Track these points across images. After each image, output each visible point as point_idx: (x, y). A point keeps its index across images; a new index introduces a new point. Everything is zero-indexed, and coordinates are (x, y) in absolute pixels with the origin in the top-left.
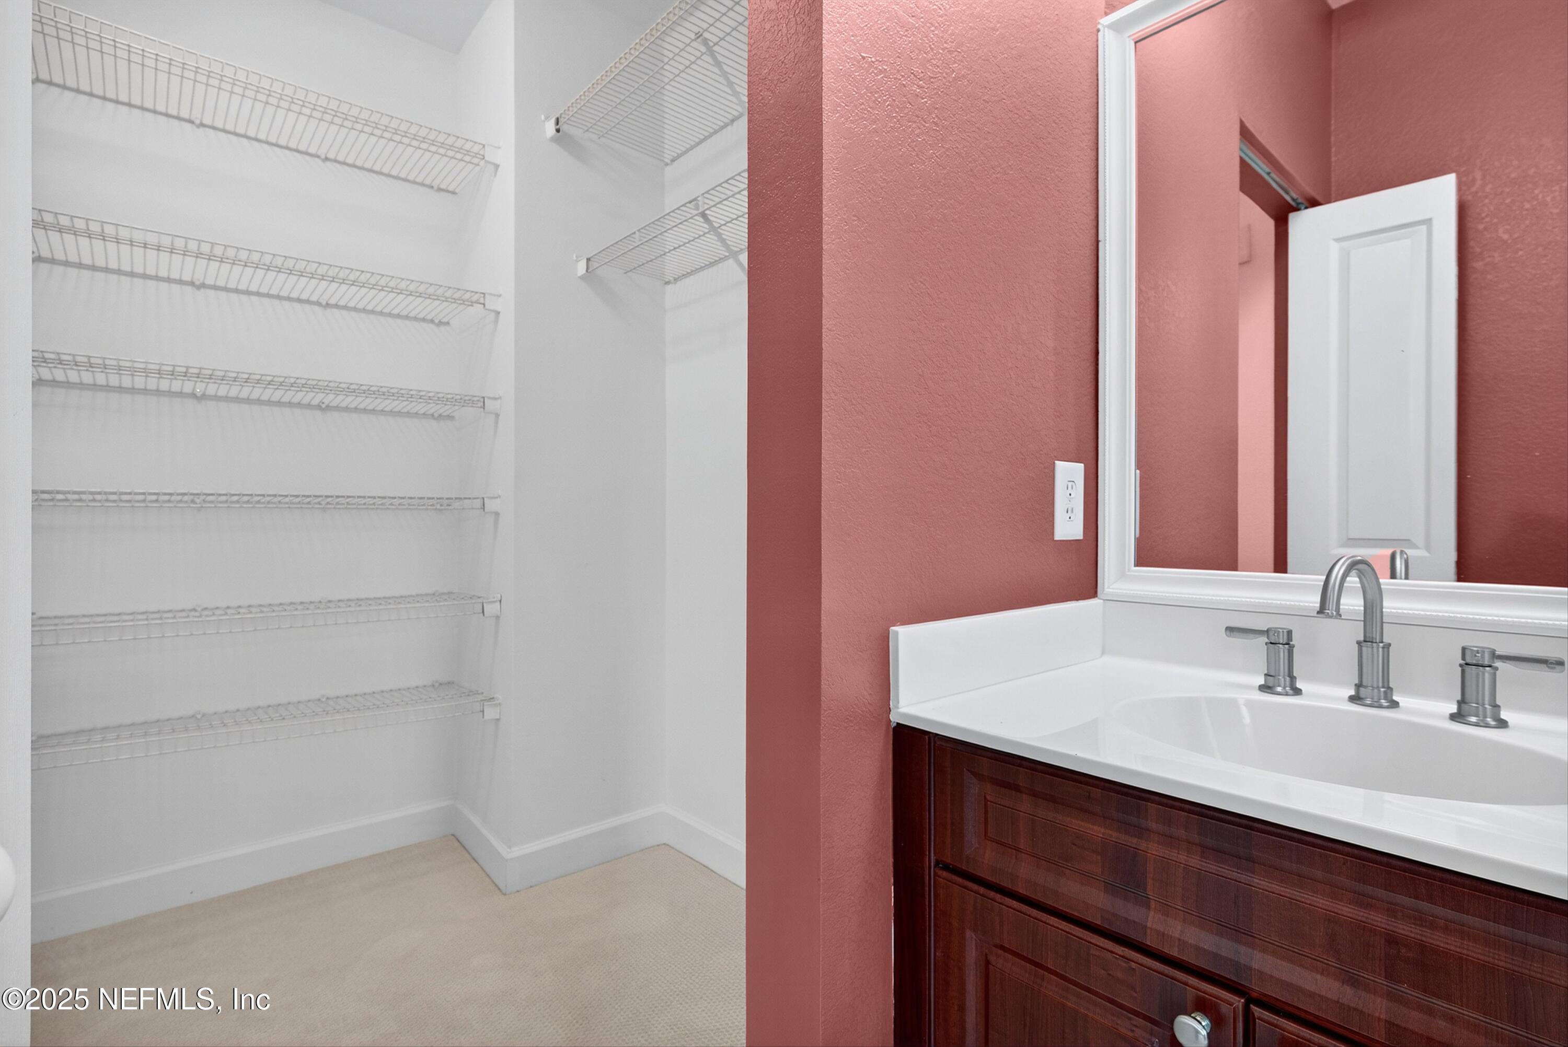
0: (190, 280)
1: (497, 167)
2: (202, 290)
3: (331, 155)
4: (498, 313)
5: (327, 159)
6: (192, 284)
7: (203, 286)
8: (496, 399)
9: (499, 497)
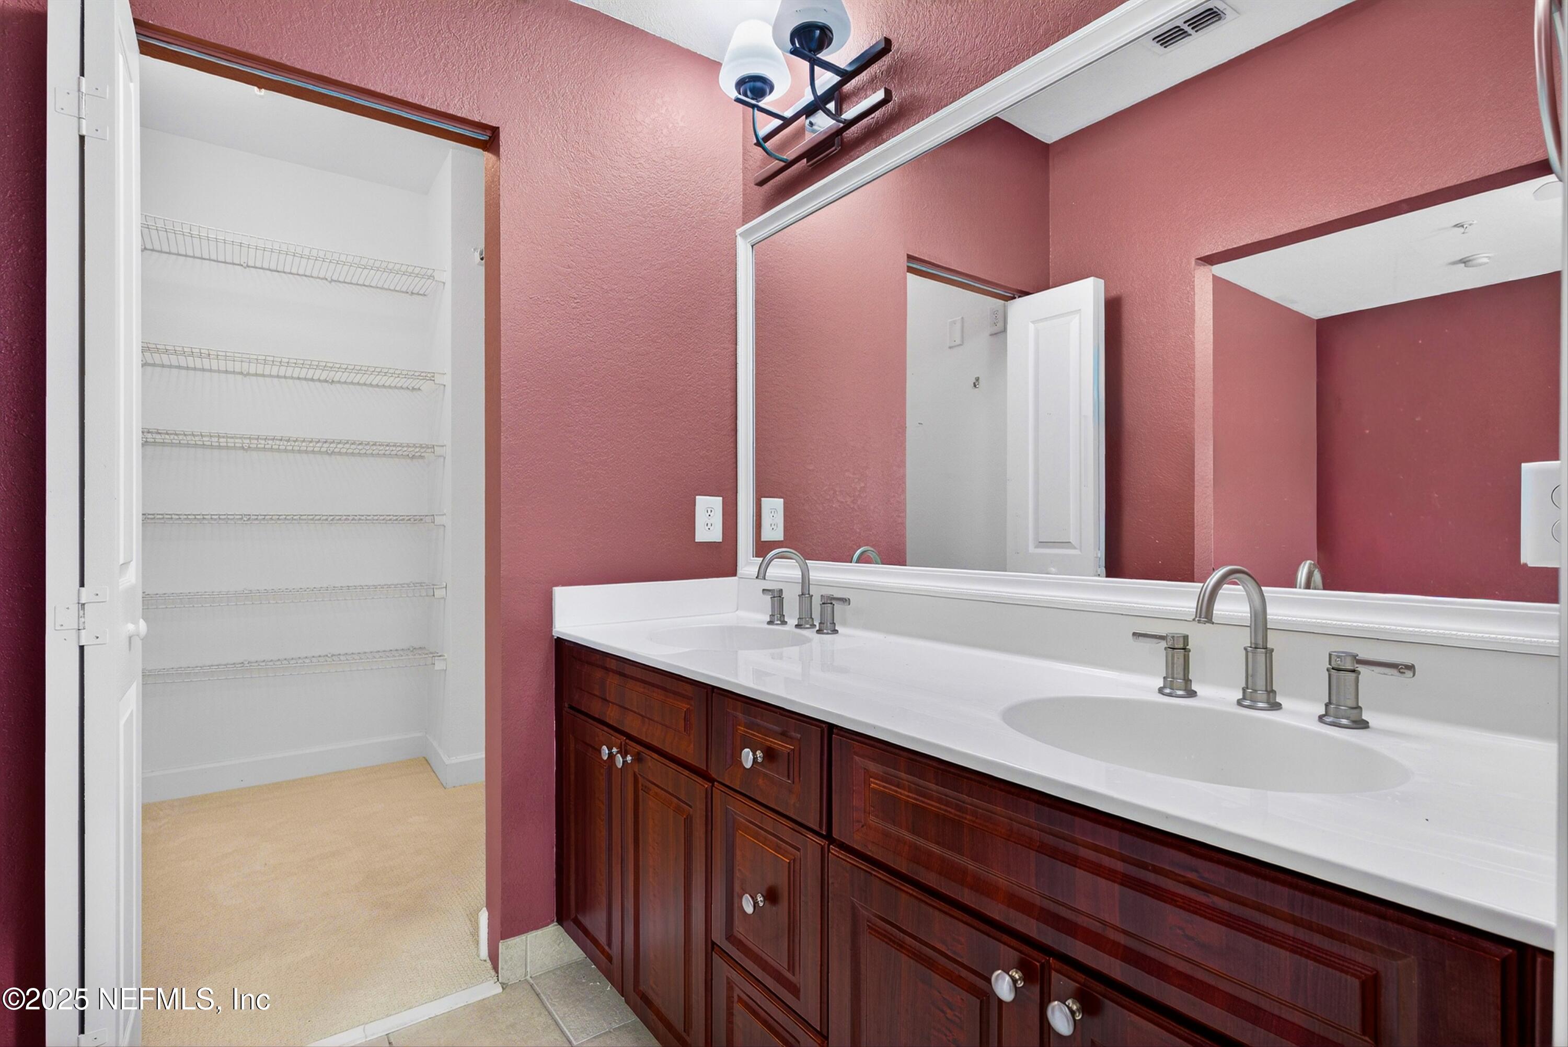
0: (240, 371)
1: (444, 283)
2: (248, 377)
3: (335, 278)
4: (445, 386)
5: (332, 280)
6: (241, 373)
7: (248, 374)
8: (443, 446)
9: (445, 514)
